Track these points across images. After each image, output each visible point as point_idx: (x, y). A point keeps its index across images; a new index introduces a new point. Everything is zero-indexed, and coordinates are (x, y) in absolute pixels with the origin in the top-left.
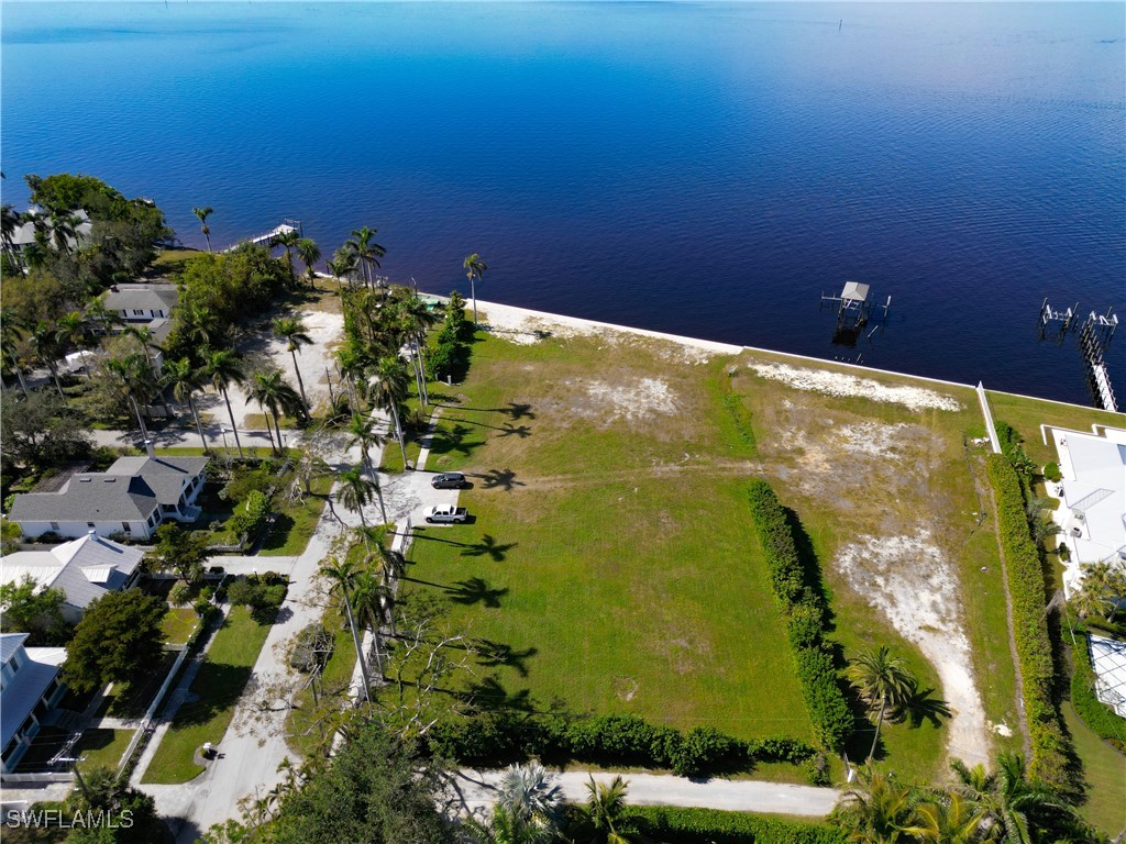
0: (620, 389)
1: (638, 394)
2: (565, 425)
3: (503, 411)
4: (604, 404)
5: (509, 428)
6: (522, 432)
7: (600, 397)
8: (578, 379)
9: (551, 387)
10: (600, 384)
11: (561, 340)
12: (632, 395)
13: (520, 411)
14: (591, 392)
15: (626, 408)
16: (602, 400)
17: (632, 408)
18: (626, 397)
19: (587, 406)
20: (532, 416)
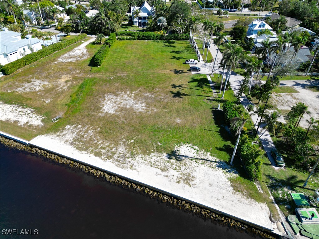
0: (128, 107)
1: (120, 103)
2: (157, 89)
3: (185, 95)
4: (138, 98)
5: (180, 88)
6: (174, 86)
7: (140, 102)
8: (150, 112)
9: (164, 108)
10: (138, 109)
11: (159, 150)
12: (124, 102)
13: (178, 95)
14: (143, 105)
15: (128, 96)
16: (139, 100)
17: (126, 96)
18: (127, 102)
19: (147, 98)
20: (172, 92)
